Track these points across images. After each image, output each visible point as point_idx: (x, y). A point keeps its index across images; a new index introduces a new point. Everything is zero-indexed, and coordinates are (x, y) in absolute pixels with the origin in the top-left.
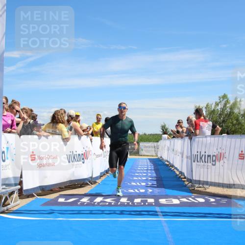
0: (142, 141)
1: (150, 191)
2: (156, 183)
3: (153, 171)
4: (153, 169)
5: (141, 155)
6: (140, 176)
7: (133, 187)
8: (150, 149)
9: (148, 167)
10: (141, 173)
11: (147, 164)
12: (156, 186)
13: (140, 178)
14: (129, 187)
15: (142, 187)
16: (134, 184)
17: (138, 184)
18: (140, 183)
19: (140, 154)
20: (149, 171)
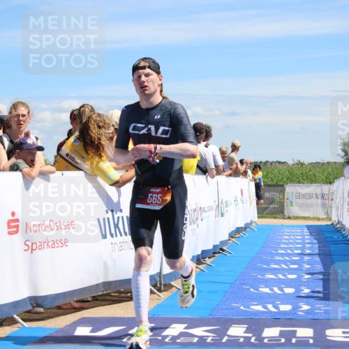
0: (292, 181)
1: (306, 307)
2: (321, 289)
3: (317, 259)
4: (317, 251)
5: (289, 218)
6: (282, 271)
7: (262, 299)
8: (313, 201)
9: (303, 248)
10: (285, 262)
11: (303, 239)
12: (321, 295)
13: (280, 276)
14: (253, 300)
15: (285, 299)
16: (267, 290)
17: (276, 289)
18: (281, 289)
19: (286, 213)
20: (306, 258)
